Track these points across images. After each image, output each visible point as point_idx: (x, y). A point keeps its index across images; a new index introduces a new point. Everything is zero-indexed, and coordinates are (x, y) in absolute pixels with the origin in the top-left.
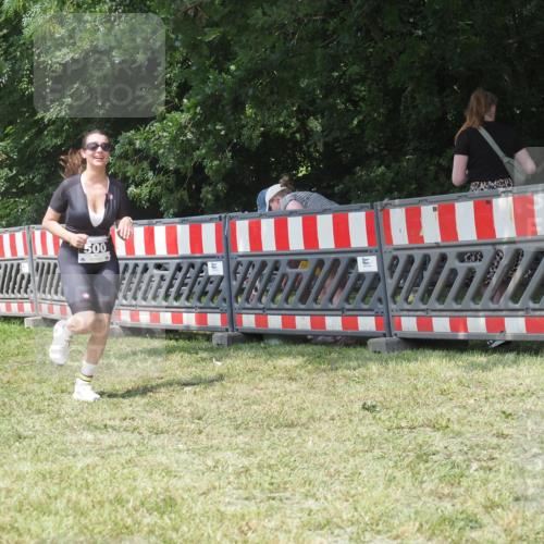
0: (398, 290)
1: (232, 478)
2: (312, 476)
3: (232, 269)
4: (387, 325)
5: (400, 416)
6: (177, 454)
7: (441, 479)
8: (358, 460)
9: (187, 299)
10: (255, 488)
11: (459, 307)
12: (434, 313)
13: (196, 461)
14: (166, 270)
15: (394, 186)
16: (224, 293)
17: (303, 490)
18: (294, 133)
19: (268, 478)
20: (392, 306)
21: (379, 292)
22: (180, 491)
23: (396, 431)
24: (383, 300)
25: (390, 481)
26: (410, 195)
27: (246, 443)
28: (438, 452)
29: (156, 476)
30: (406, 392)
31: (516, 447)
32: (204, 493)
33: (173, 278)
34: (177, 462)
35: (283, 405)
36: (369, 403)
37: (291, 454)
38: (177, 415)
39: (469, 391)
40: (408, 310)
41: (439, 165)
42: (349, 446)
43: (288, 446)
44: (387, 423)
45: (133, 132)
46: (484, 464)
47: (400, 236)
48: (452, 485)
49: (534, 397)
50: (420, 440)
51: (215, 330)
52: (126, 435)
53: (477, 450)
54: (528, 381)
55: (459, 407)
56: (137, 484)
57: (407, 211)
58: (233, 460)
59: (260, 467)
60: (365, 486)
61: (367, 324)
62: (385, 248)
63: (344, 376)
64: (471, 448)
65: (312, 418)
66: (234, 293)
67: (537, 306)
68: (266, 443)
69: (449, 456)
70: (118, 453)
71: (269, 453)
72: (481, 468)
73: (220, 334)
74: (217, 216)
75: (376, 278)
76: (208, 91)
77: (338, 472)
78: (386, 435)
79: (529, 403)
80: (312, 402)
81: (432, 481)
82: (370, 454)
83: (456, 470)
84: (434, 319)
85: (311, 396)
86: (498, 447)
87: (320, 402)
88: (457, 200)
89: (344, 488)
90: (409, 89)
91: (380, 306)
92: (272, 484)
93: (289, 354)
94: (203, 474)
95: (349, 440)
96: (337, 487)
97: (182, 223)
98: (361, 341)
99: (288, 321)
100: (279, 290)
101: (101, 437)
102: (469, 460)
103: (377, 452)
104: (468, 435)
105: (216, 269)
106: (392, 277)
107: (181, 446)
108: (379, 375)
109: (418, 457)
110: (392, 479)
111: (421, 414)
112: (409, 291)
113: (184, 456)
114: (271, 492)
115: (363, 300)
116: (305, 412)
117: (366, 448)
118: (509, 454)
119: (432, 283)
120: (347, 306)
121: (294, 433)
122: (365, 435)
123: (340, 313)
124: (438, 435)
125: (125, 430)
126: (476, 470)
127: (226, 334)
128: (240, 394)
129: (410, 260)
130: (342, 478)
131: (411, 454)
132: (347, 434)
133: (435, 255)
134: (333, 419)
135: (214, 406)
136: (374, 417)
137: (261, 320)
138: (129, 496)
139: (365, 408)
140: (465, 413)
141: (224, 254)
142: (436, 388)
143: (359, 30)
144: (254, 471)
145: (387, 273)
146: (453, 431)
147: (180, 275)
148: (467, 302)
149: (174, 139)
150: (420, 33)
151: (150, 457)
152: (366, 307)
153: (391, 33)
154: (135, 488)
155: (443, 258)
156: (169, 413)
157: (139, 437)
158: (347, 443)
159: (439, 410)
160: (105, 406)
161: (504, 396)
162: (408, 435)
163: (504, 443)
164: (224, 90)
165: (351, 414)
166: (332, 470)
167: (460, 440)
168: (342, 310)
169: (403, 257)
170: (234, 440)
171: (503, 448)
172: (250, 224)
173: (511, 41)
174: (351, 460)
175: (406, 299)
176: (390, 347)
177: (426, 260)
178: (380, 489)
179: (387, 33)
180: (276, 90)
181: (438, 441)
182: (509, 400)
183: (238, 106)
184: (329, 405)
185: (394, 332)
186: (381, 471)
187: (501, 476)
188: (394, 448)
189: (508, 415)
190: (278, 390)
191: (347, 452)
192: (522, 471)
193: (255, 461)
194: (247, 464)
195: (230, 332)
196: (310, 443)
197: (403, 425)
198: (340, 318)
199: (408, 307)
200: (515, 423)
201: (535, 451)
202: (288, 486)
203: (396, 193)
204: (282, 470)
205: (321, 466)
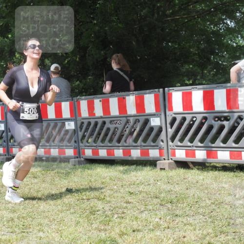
0: (84, 136)
2: (42, 222)
4: (79, 153)
5: (83, 194)
7: (100, 222)
8: (63, 214)
10: (16, 227)
11: (111, 145)
12: (99, 148)
15: (83, 90)
16: (5, 138)
17: (38, 228)
19: (22, 223)
20: (81, 144)
23: (81, 201)
24: (77, 142)
26: (90, 95)
27: (13, 207)
28: (99, 210)
30: (86, 183)
31: (134, 207)
35: (30, 189)
36: (69, 188)
37: (33, 212)
39: (114, 183)
40: (88, 146)
42: (60, 208)
43: (32, 208)
44: (77, 197)
46: (120, 215)
47: (85, 113)
48: (105, 225)
49: (143, 185)
50: (92, 205)
53: (117, 209)
54: (141, 178)
55: (110, 190)
57: (88, 102)
59: (18, 218)
60: (66, 226)
61: (70, 153)
62: (78, 118)
63: (59, 176)
64: (115, 208)
66: (9, 138)
67: (145, 144)
68: (22, 207)
69: (104, 212)
71: (23, 211)
72: (118, 217)
73: (2, 157)
74: (1, 103)
75: (74, 131)
77: (54, 220)
78: (76, 203)
79: (141, 188)
80: (44, 188)
81: (96, 223)
82: (69, 211)
83: (107, 218)
84: (99, 150)
85: (43, 185)
86: (126, 207)
87: (47, 188)
88: (110, 97)
89: (56, 227)
90: (90, 47)
91: (76, 144)
93: (34, 166)
96: (53, 226)
98: (66, 160)
102: (113, 214)
103: (72, 211)
104: (113, 202)
106: (81, 131)
108: (74, 176)
109: (90, 212)
110: (78, 223)
111: (92, 193)
112: (88, 138)
114: (23, 229)
115: (68, 141)
116: (40, 193)
117: (67, 209)
118: (131, 211)
119: (99, 134)
120: (61, 145)
121: (35, 202)
122: (67, 203)
123: (57, 147)
124: (100, 202)
126: (116, 218)
127: (5, 157)
129: (89, 123)
130: (56, 222)
131: (88, 211)
132: (59, 202)
133: (100, 121)
136: (71, 195)
139: (67, 190)
140: (112, 192)
141: (4, 120)
142: (100, 181)
144: (16, 220)
145: (79, 129)
146: (107, 201)
148: (115, 143)
150: (95, 22)
152: (69, 145)
155: (104, 123)
158: (59, 206)
159: (101, 191)
161: (130, 185)
162: (86, 203)
163: (129, 206)
164: (5, 46)
165: (61, 193)
166: (51, 219)
167: (109, 205)
168: (59, 146)
169: (86, 122)
171: (128, 208)
173: (136, 26)
174: (60, 214)
175: (87, 141)
176: (80, 163)
177: (96, 124)
181: (100, 205)
182: (132, 186)
183: (12, 53)
184: (51, 189)
185: (81, 156)
186: (74, 219)
187: (127, 221)
188: (80, 208)
189: (131, 193)
190: (28, 183)
191: (58, 211)
192: (137, 218)
193: (16, 215)
194: (12, 216)
195: (7, 156)
196: (42, 207)
197: (84, 198)
198: (57, 150)
199: (88, 145)
200: (134, 197)
201: (142, 209)
202: (31, 226)
203: (84, 94)
204: (28, 219)
205: (47, 217)
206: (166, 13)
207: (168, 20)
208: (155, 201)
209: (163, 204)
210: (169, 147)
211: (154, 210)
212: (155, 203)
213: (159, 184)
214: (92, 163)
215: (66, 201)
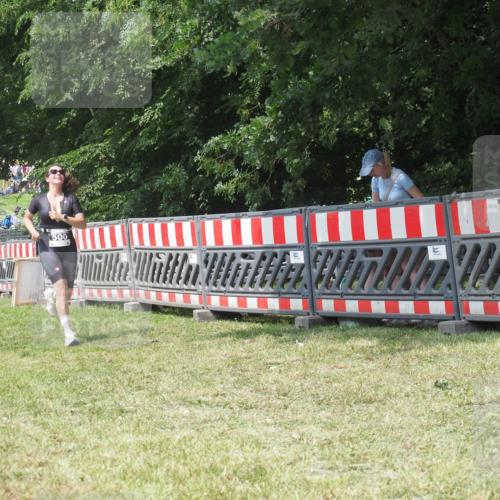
0: (465, 276)
1: (316, 450)
2: (389, 448)
3: (312, 258)
4: (456, 309)
5: (470, 392)
6: (265, 428)
8: (432, 433)
9: (271, 285)
10: (337, 459)
13: (283, 434)
14: (251, 259)
15: (460, 180)
16: (306, 280)
17: (382, 461)
18: (367, 132)
19: (349, 450)
20: (461, 291)
21: (448, 279)
22: (270, 461)
23: (467, 407)
24: (453, 286)
25: (462, 453)
27: (328, 418)
29: (247, 448)
30: (475, 371)
32: (291, 463)
33: (259, 266)
34: (266, 435)
35: (361, 383)
36: (441, 381)
37: (370, 428)
38: (264, 391)
40: (476, 295)
42: (424, 420)
43: (366, 421)
44: (458, 399)
45: (221, 136)
51: (297, 313)
52: (219, 409)
56: (230, 454)
57: (473, 204)
58: (317, 433)
59: (342, 440)
60: (439, 457)
61: (437, 308)
62: (454, 237)
63: (417, 356)
65: (388, 394)
66: (314, 281)
68: (347, 418)
70: (211, 426)
71: (350, 427)
73: (302, 317)
74: (297, 209)
75: (446, 265)
76: (289, 96)
77: (414, 445)
78: (457, 411)
80: (388, 380)
82: (443, 428)
85: (387, 375)
87: (395, 380)
89: (419, 459)
90: (473, 91)
91: (449, 292)
92: (353, 455)
93: (365, 336)
94: (290, 445)
95: (423, 415)
96: (414, 459)
97: (265, 215)
99: (365, 306)
100: (355, 277)
101: (196, 411)
103: (450, 426)
105: (297, 258)
106: (460, 264)
107: (269, 420)
108: (450, 355)
110: (463, 452)
112: (476, 278)
113: (272, 429)
114: (353, 463)
115: (434, 285)
116: (382, 389)
117: (439, 423)
119: (497, 270)
120: (419, 292)
121: (372, 408)
122: (438, 410)
123: (412, 298)
125: (217, 405)
127: (307, 318)
128: (322, 372)
129: (477, 249)
130: (417, 450)
132: (422, 409)
134: (407, 395)
135: (297, 383)
136: (446, 394)
137: (340, 305)
138: (222, 466)
139: (437, 385)
141: (304, 244)
143: (426, 36)
144: (337, 443)
145: (456, 260)
147: (264, 263)
149: (258, 142)
150: (483, 38)
151: (240, 430)
152: (435, 292)
153: (456, 39)
154: (228, 458)
156: (257, 390)
157: (230, 412)
158: (422, 417)
160: (199, 383)
164: (302, 95)
165: (424, 391)
166: (408, 443)
168: (415, 295)
169: (470, 245)
170: (317, 415)
172: (328, 216)
174: (426, 434)
175: (474, 285)
176: (459, 329)
178: (453, 461)
179: (453, 39)
180: (350, 93)
183: (316, 109)
184: (404, 383)
185: (462, 315)
186: (453, 444)
188: (465, 422)
191: (422, 426)
193: (337, 434)
194: (329, 437)
195: (311, 316)
196: (387, 417)
197: (472, 401)
198: (412, 303)
199: (476, 292)
202: (368, 457)
203: (462, 187)
204: (362, 443)
205: (398, 439)
214: (485, 330)
215: (436, 407)
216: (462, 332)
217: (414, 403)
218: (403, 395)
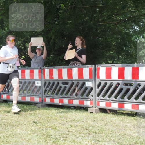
0: (46, 91)
2: (18, 140)
4: (42, 100)
5: (43, 125)
7: (52, 142)
8: (31, 136)
10: (2, 142)
11: (61, 96)
12: (55, 98)
15: (47, 63)
18: (21, 47)
19: (6, 140)
20: (44, 95)
21: (40, 91)
23: (42, 129)
24: (42, 93)
26: (51, 66)
28: (52, 135)
30: (45, 118)
31: (73, 135)
35: (12, 120)
36: (35, 121)
37: (13, 134)
40: (48, 97)
41: (60, 58)
42: (29, 132)
43: (12, 131)
44: (40, 126)
48: (55, 144)
49: (79, 122)
50: (48, 132)
53: (63, 135)
54: (78, 117)
55: (59, 123)
57: (50, 70)
59: (4, 137)
60: (32, 143)
61: (37, 99)
62: (43, 79)
63: (29, 113)
64: (61, 134)
65: (20, 124)
67: (82, 97)
68: (6, 130)
69: (55, 136)
71: (7, 133)
72: (63, 140)
75: (40, 87)
77: (25, 139)
78: (39, 130)
79: (78, 123)
80: (20, 120)
81: (50, 143)
82: (34, 135)
83: (57, 140)
84: (55, 99)
85: (20, 118)
87: (22, 120)
88: (63, 68)
89: (26, 143)
90: (53, 38)
91: (40, 95)
92: (7, 142)
95: (29, 131)
96: (24, 143)
98: (35, 104)
102: (60, 137)
103: (36, 134)
104: (61, 131)
108: (39, 114)
109: (47, 136)
110: (39, 142)
111: (49, 125)
112: (48, 92)
116: (18, 123)
117: (33, 133)
118: (71, 136)
119: (55, 90)
120: (32, 95)
121: (14, 128)
122: (33, 129)
123: (30, 96)
124: (53, 130)
126: (62, 140)
129: (50, 83)
130: (26, 141)
131: (45, 135)
132: (29, 129)
133: (56, 82)
134: (25, 125)
136: (36, 125)
137: (8, 97)
139: (34, 122)
140: (61, 125)
142: (54, 118)
145: (43, 86)
146: (57, 130)
148: (64, 95)
150: (57, 23)
153: (49, 22)
155: (58, 83)
158: (28, 131)
159: (54, 124)
161: (71, 121)
162: (45, 130)
163: (70, 133)
165: (30, 124)
166: (23, 139)
167: (58, 132)
169: (48, 82)
171: (70, 135)
173: (80, 27)
174: (29, 136)
175: (48, 94)
177: (54, 83)
179: (48, 22)
180: (17, 36)
181: (53, 132)
182: (73, 122)
184: (25, 121)
185: (44, 102)
186: (37, 139)
187: (69, 142)
188: (41, 133)
189: (72, 126)
190: (11, 116)
192: (74, 141)
193: (3, 135)
196: (18, 131)
197: (44, 127)
198: (29, 98)
200: (73, 128)
201: (78, 136)
202: (11, 142)
203: (48, 65)
204: (10, 138)
205: (21, 137)
206: (99, 20)
207: (100, 25)
208: (86, 131)
209: (91, 133)
210: (96, 100)
211: (85, 137)
212: (86, 133)
213: (89, 121)
214: (50, 107)
215: (33, 128)
216: (43, 107)
217: (27, 127)
218: (24, 124)
